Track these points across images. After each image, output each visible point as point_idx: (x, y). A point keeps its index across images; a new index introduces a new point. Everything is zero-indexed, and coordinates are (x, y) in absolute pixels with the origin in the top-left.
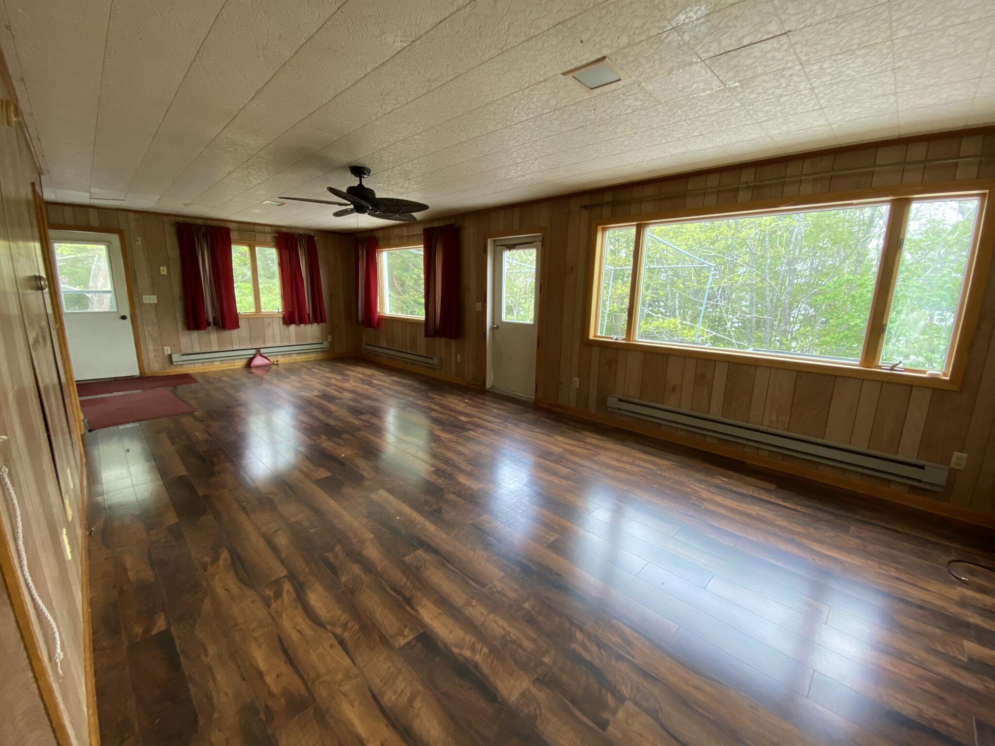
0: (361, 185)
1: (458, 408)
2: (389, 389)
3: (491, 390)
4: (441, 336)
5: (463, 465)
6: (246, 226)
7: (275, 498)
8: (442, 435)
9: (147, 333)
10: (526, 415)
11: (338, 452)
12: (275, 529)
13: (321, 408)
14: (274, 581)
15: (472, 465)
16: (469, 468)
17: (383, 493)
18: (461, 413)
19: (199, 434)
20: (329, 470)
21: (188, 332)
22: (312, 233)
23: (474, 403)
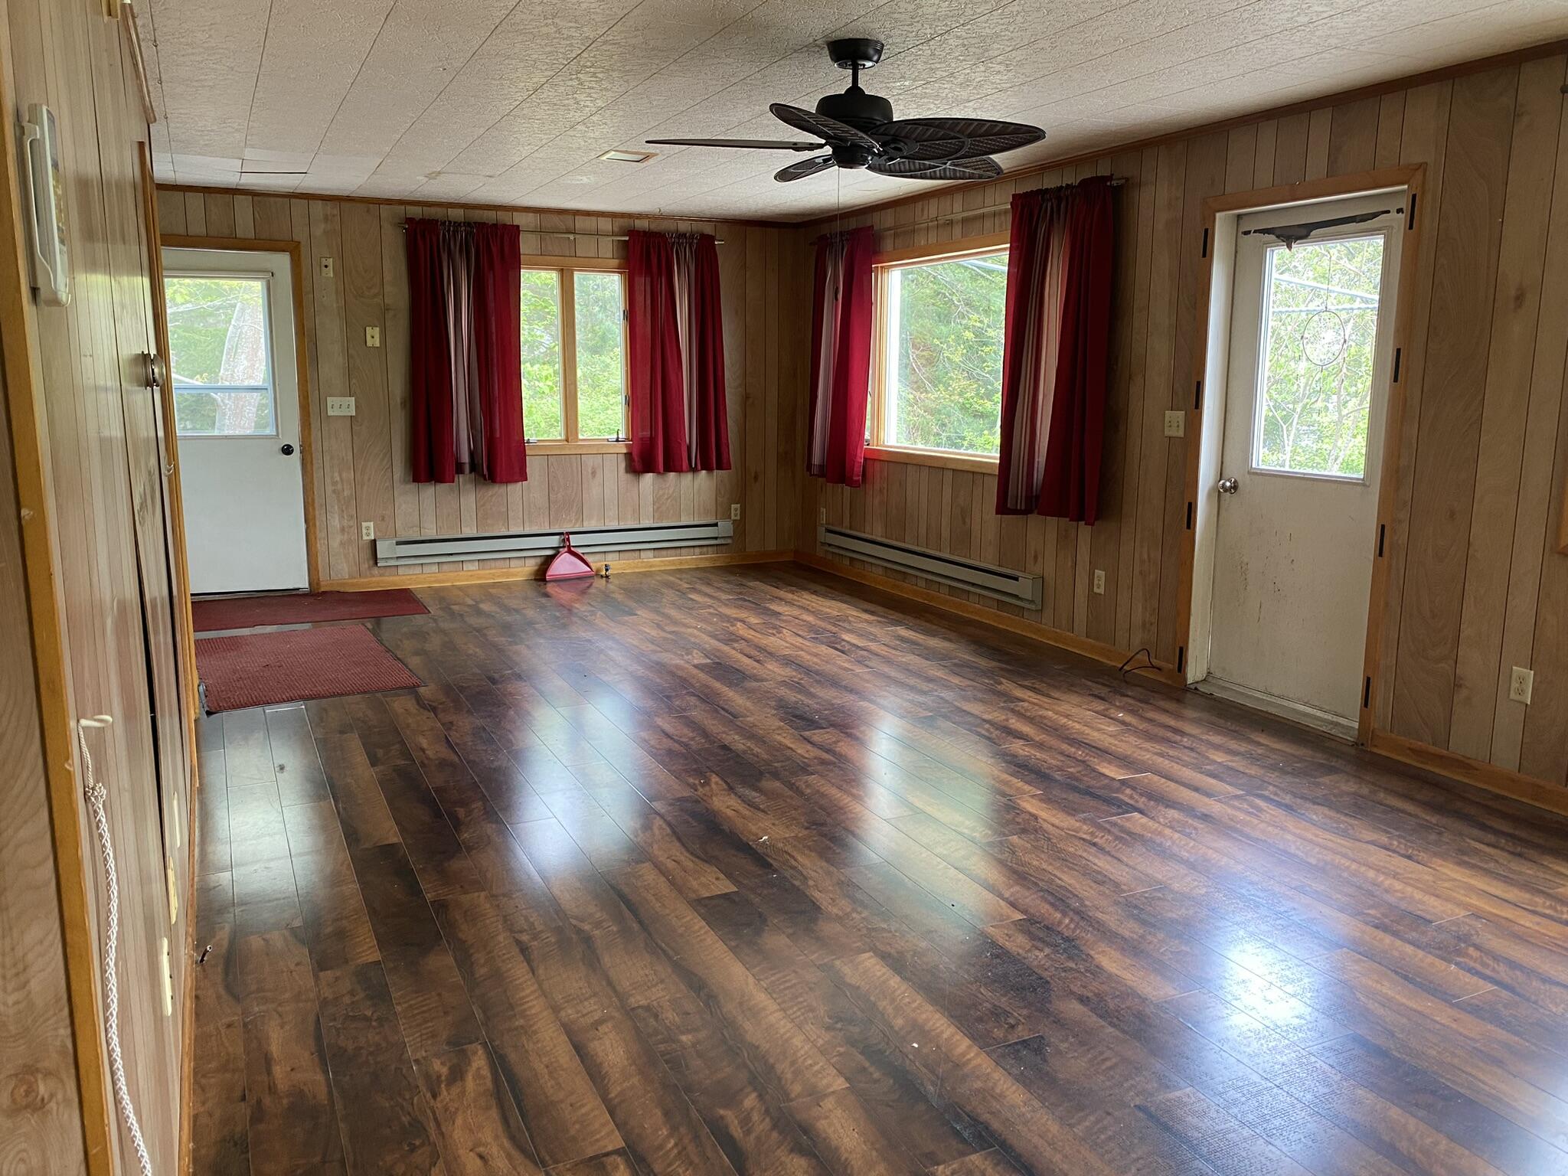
0: (855, 89)
1: (1095, 735)
2: (888, 661)
3: (1202, 688)
4: (1045, 512)
5: (1111, 918)
6: (556, 220)
7: (597, 932)
8: (1043, 814)
9: (329, 489)
10: (1326, 780)
11: (754, 829)
12: (597, 1016)
13: (708, 698)
14: (591, 1159)
15: (1144, 923)
16: (1129, 929)
17: (869, 961)
18: (1103, 752)
19: (429, 745)
20: (729, 876)
21: (413, 486)
22: (708, 230)
23: (1143, 726)
